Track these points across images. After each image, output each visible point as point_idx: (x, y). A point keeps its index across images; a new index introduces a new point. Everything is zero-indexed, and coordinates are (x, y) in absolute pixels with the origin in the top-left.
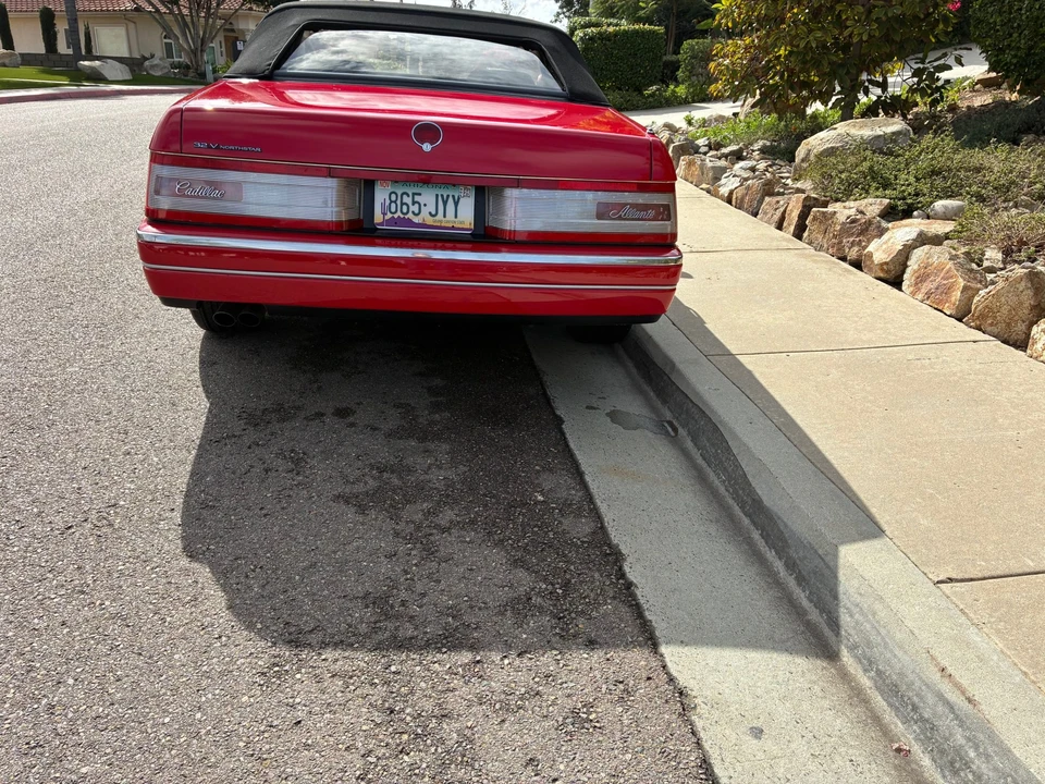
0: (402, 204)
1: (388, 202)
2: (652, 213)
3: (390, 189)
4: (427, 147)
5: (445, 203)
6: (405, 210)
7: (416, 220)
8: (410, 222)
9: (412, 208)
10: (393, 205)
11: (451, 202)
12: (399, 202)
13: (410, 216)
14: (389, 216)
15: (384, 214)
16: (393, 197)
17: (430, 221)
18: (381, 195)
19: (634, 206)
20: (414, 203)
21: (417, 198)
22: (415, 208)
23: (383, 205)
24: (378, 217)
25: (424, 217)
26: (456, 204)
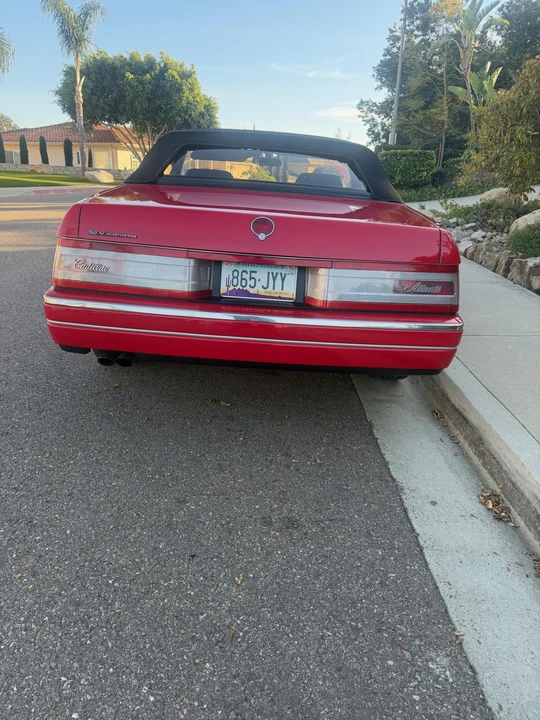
0: (242, 279)
1: (231, 277)
2: (438, 288)
3: (233, 267)
4: (262, 236)
5: (274, 279)
6: (244, 284)
7: (252, 291)
8: (247, 293)
9: (249, 282)
10: (235, 280)
11: (279, 277)
12: (239, 278)
13: (248, 288)
14: (231, 288)
15: (228, 286)
16: (236, 274)
17: (262, 292)
18: (227, 271)
19: (423, 283)
20: (251, 278)
21: (253, 275)
22: (252, 283)
23: (228, 280)
24: (223, 289)
25: (258, 289)
26: (283, 280)
